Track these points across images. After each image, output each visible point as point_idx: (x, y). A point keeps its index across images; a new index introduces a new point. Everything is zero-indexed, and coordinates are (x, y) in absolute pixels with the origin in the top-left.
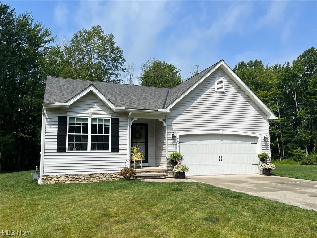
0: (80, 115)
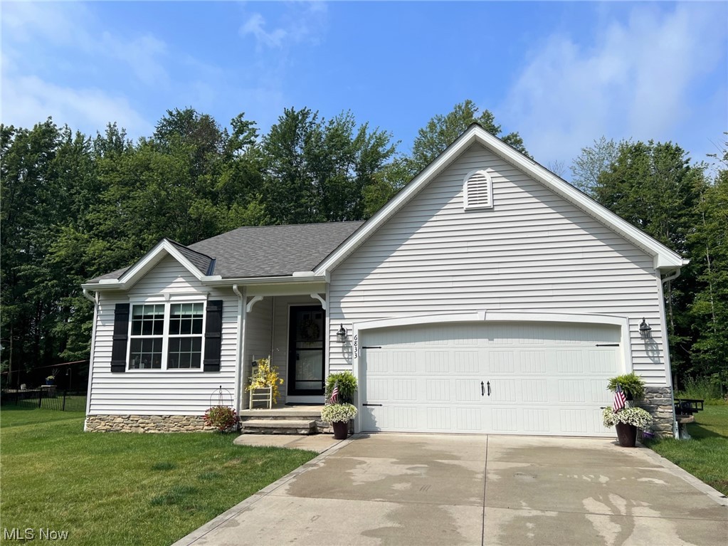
0: (151, 300)
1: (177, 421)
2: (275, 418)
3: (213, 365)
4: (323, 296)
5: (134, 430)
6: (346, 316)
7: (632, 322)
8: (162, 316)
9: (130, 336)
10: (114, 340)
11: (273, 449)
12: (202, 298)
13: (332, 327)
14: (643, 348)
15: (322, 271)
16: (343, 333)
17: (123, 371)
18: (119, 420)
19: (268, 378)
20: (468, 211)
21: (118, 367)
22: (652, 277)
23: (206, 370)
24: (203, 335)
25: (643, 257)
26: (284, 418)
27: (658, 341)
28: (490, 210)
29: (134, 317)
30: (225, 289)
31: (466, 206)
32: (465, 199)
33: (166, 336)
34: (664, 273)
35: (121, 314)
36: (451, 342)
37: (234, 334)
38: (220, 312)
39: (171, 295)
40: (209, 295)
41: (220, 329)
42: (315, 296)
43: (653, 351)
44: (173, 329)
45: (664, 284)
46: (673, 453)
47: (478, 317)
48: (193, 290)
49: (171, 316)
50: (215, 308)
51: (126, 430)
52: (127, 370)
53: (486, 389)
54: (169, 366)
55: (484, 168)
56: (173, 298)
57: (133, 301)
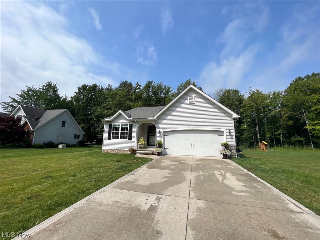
0: (117, 124)
1: (122, 151)
2: (144, 151)
3: (130, 139)
4: (155, 123)
5: (113, 153)
6: (160, 128)
7: (227, 130)
8: (119, 127)
9: (112, 132)
10: (109, 132)
11: (143, 158)
12: (128, 123)
13: (157, 130)
14: (229, 136)
15: (155, 118)
16: (160, 132)
17: (110, 139)
18: (109, 150)
19: (142, 142)
20: (189, 104)
21: (109, 138)
22: (231, 120)
23: (129, 140)
24: (128, 132)
25: (230, 115)
26: (146, 151)
27: (233, 135)
28: (194, 104)
29: (113, 127)
30: (133, 121)
31: (188, 103)
32: (188, 101)
33: (120, 132)
34: (234, 119)
35: (110, 126)
36: (185, 134)
37: (135, 131)
38: (132, 127)
39: (121, 123)
40: (129, 123)
41: (132, 130)
42: (153, 123)
43: (231, 137)
44: (121, 130)
45: (234, 122)
46: (236, 161)
47: (191, 129)
48: (126, 121)
49: (121, 127)
50: (131, 126)
51: (111, 152)
52: (111, 139)
53: (192, 145)
54: (121, 139)
55: (193, 94)
56: (122, 123)
57: (113, 124)
